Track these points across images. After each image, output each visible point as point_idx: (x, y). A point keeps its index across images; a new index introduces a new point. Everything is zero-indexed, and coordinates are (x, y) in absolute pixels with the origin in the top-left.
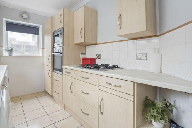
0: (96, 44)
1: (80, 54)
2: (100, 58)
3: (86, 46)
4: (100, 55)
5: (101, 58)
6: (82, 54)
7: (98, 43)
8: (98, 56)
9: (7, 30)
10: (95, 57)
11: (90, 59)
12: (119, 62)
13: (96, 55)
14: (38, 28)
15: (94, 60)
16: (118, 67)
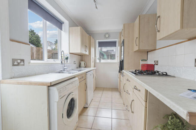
0: (155, 50)
1: (141, 61)
2: (157, 65)
3: (148, 52)
4: (157, 61)
5: (159, 64)
6: (142, 60)
7: (157, 48)
8: (156, 62)
9: (99, 47)
10: (153, 63)
11: (146, 65)
12: (174, 69)
13: (155, 61)
14: (116, 42)
15: (153, 66)
16: (168, 74)
